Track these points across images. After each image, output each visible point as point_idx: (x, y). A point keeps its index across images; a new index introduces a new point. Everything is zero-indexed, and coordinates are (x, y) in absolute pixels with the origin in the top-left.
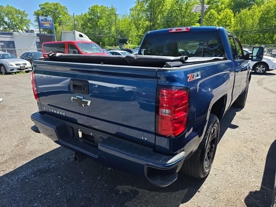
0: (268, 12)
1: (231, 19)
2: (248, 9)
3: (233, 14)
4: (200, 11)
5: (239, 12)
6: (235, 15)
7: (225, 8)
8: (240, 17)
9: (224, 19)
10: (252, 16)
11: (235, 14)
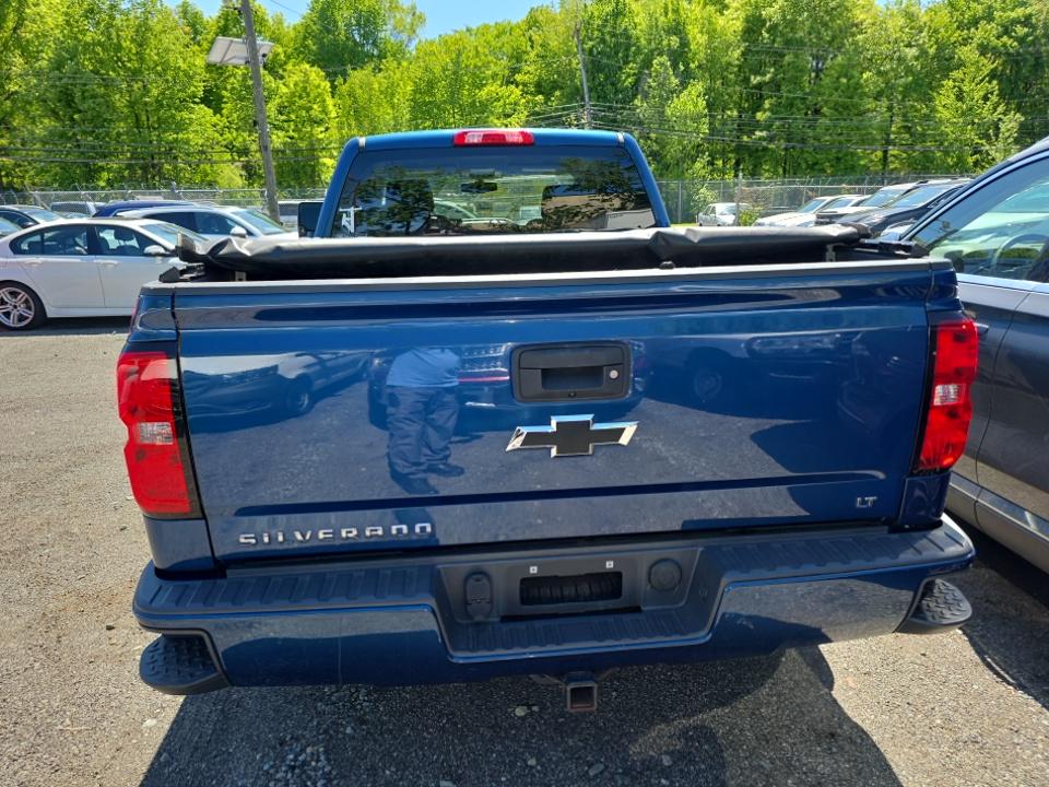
0: (431, 85)
1: (324, 101)
2: (370, 69)
3: (329, 84)
4: (243, 62)
5: (345, 75)
6: (334, 87)
7: (288, 57)
8: (351, 94)
9: (301, 97)
10: (389, 93)
11: (332, 82)
